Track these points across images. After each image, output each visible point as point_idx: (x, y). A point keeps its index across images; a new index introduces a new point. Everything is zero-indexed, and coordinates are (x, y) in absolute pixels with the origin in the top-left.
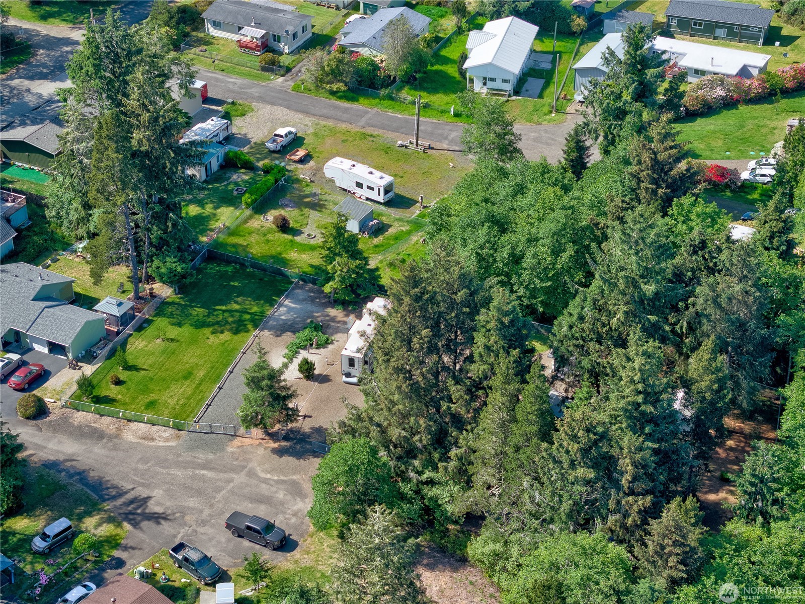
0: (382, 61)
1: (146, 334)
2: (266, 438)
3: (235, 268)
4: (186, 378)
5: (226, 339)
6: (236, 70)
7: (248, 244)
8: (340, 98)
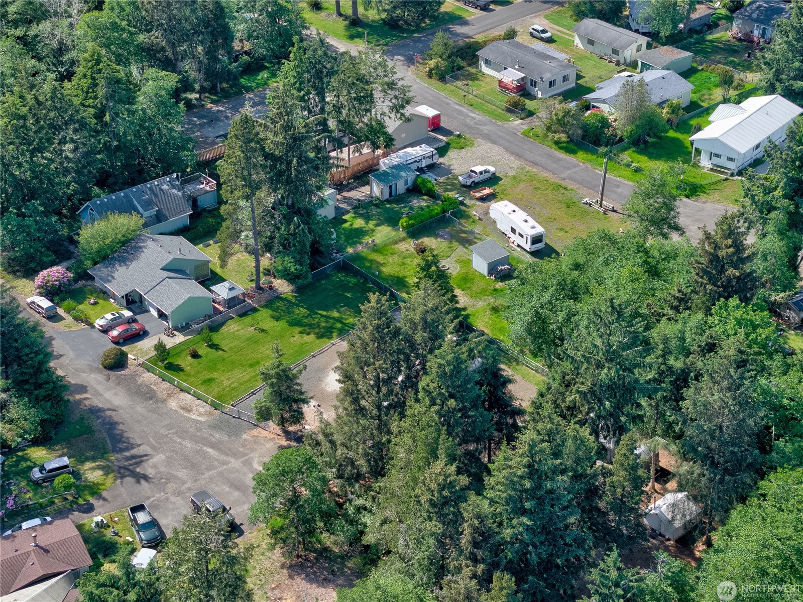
0: (616, 120)
1: (245, 320)
2: (283, 435)
3: (358, 281)
4: (251, 366)
5: (308, 341)
6: (484, 107)
7: (384, 263)
8: (561, 148)
